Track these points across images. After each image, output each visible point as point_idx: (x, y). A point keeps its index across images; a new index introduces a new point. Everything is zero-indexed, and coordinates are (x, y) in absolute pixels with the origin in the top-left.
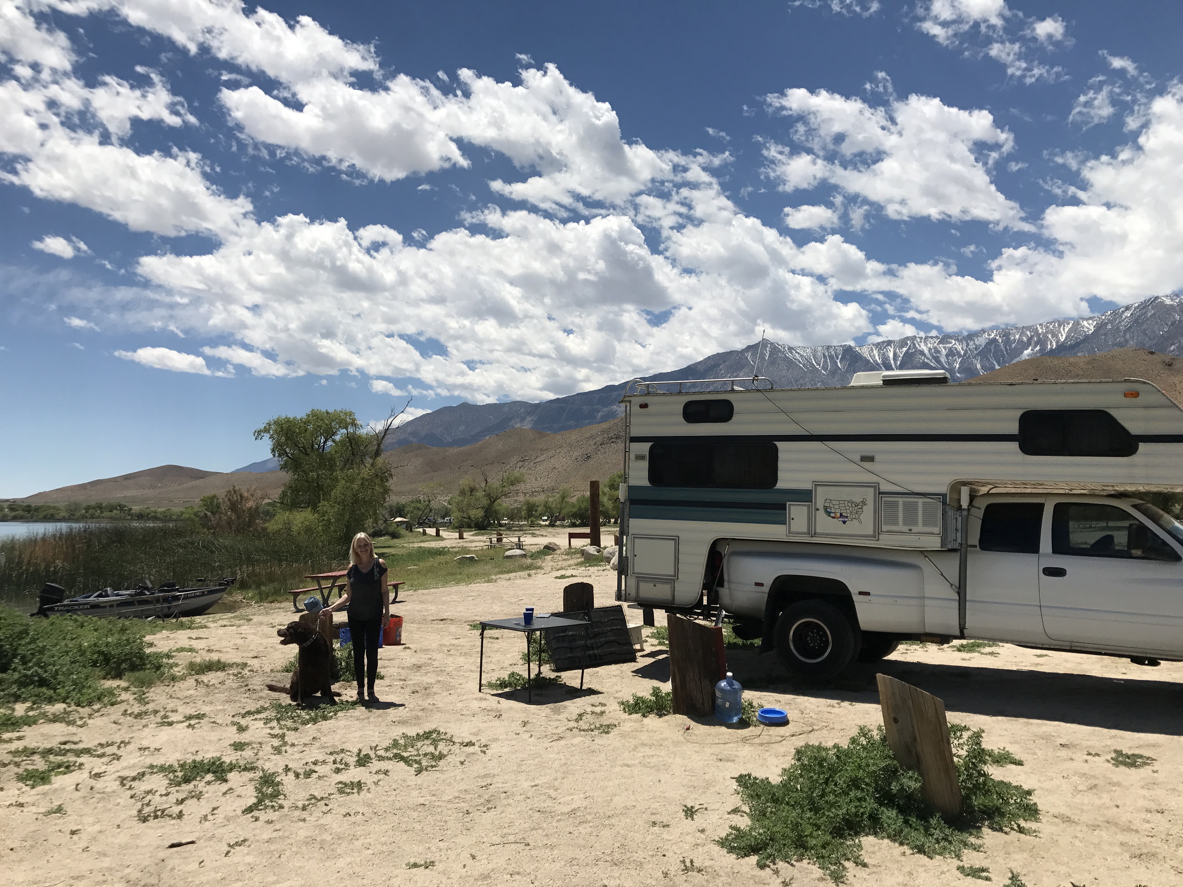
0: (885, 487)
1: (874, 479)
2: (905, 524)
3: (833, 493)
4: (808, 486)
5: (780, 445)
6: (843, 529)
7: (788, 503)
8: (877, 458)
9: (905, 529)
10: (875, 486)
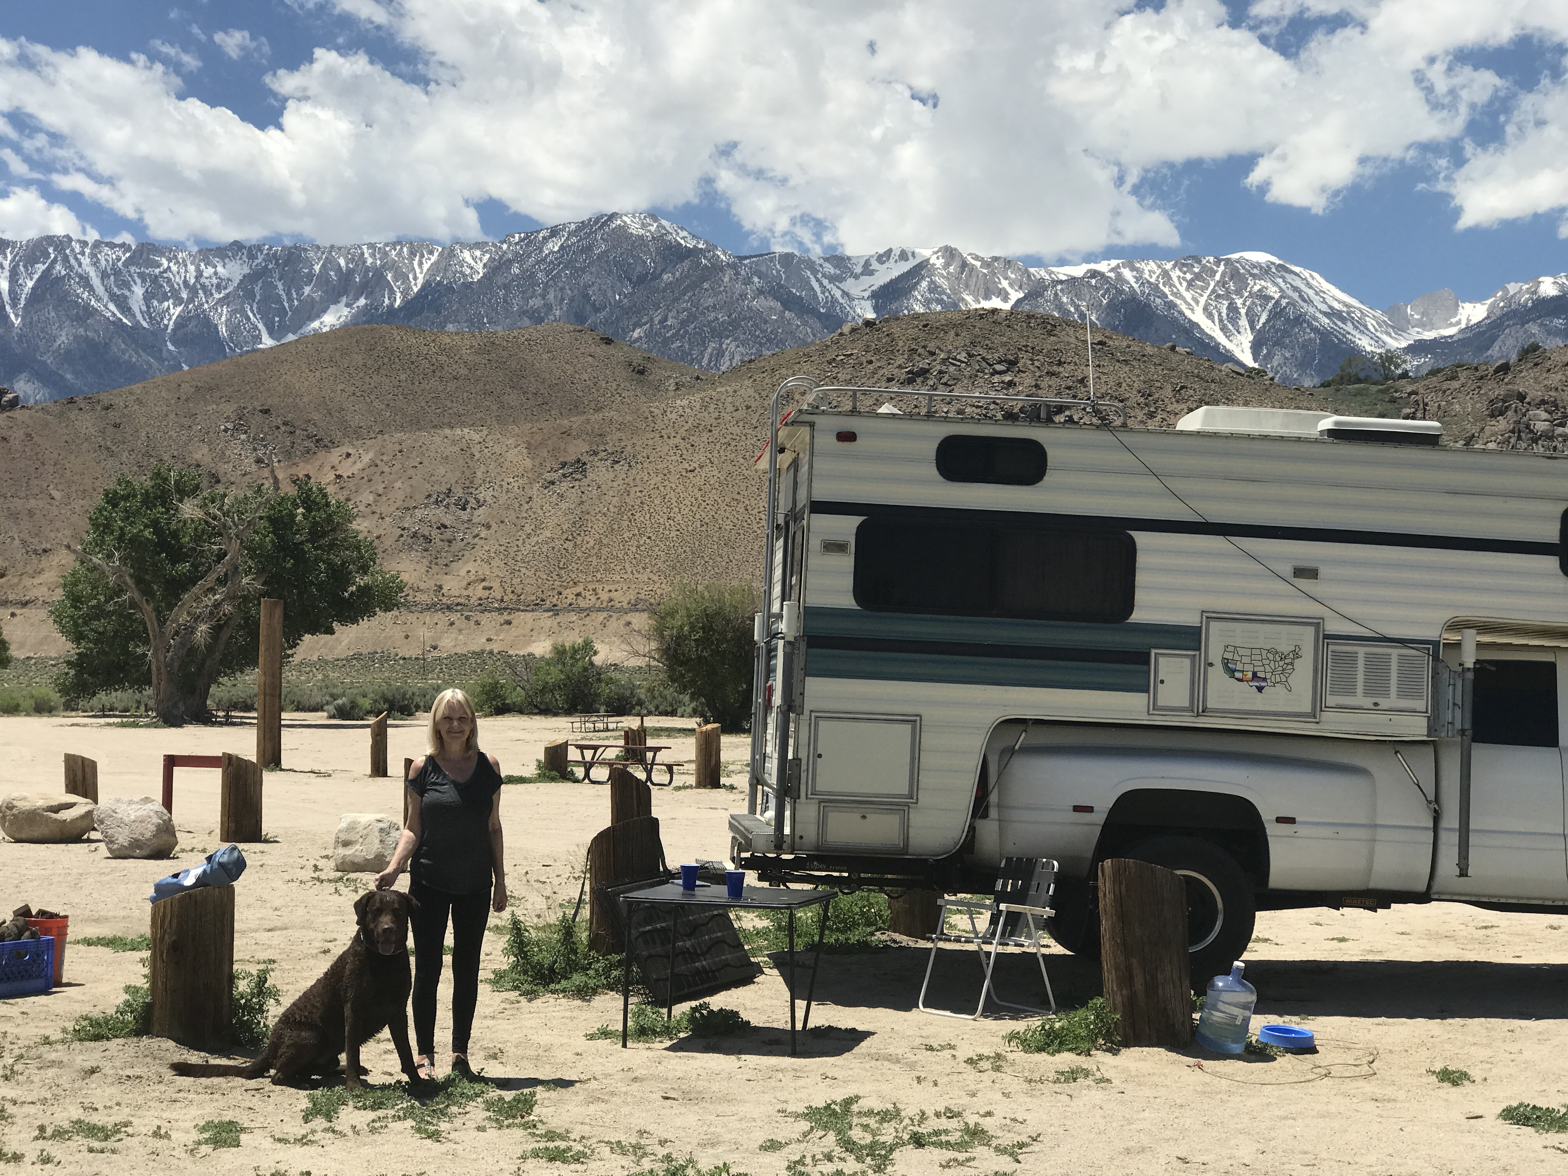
0: (1334, 626)
1: (1312, 609)
2: (1366, 694)
3: (1239, 634)
4: (1191, 619)
5: (1141, 538)
6: (1259, 702)
7: (1153, 652)
8: (1323, 571)
9: (1368, 702)
10: (1317, 624)
